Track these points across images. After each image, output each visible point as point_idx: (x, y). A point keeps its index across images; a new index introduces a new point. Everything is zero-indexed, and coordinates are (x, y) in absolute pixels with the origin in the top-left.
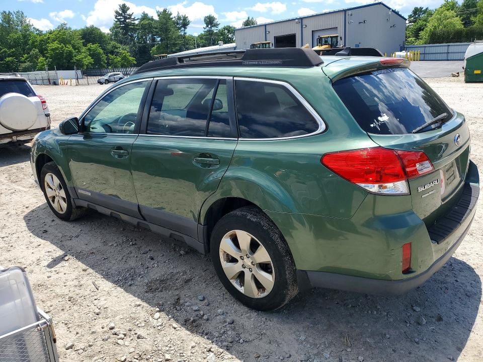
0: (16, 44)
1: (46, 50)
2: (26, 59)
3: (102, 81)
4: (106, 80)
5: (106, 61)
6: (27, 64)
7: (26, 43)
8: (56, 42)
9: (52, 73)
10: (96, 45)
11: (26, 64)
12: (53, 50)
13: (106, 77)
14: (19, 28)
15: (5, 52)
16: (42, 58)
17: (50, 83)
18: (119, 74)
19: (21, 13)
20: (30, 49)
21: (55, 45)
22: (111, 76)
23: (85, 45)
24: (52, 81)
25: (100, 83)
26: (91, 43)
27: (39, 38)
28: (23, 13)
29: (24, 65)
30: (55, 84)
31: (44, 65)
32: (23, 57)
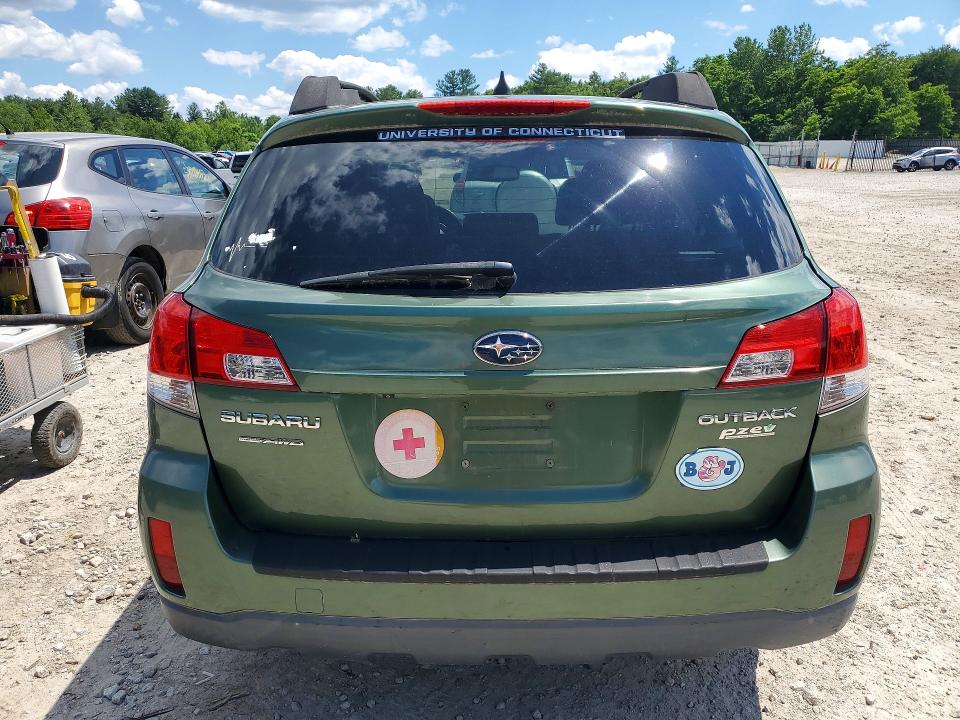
0: (781, 89)
1: (829, 99)
2: (787, 118)
3: (902, 163)
4: (914, 162)
5: (952, 123)
6: (788, 126)
7: (798, 87)
8: (854, 82)
9: (810, 144)
10: (940, 87)
11: (784, 127)
12: (840, 99)
13: (915, 157)
14: (795, 58)
15: (756, 104)
16: (815, 116)
17: (799, 164)
18: (948, 151)
19: (806, 28)
20: (800, 99)
21: (848, 89)
22: (930, 154)
23: (913, 86)
24: (804, 161)
25: (898, 168)
26: (930, 84)
27: (824, 76)
28: (810, 28)
29: (779, 129)
30: (809, 166)
31: (815, 129)
32: (783, 113)
